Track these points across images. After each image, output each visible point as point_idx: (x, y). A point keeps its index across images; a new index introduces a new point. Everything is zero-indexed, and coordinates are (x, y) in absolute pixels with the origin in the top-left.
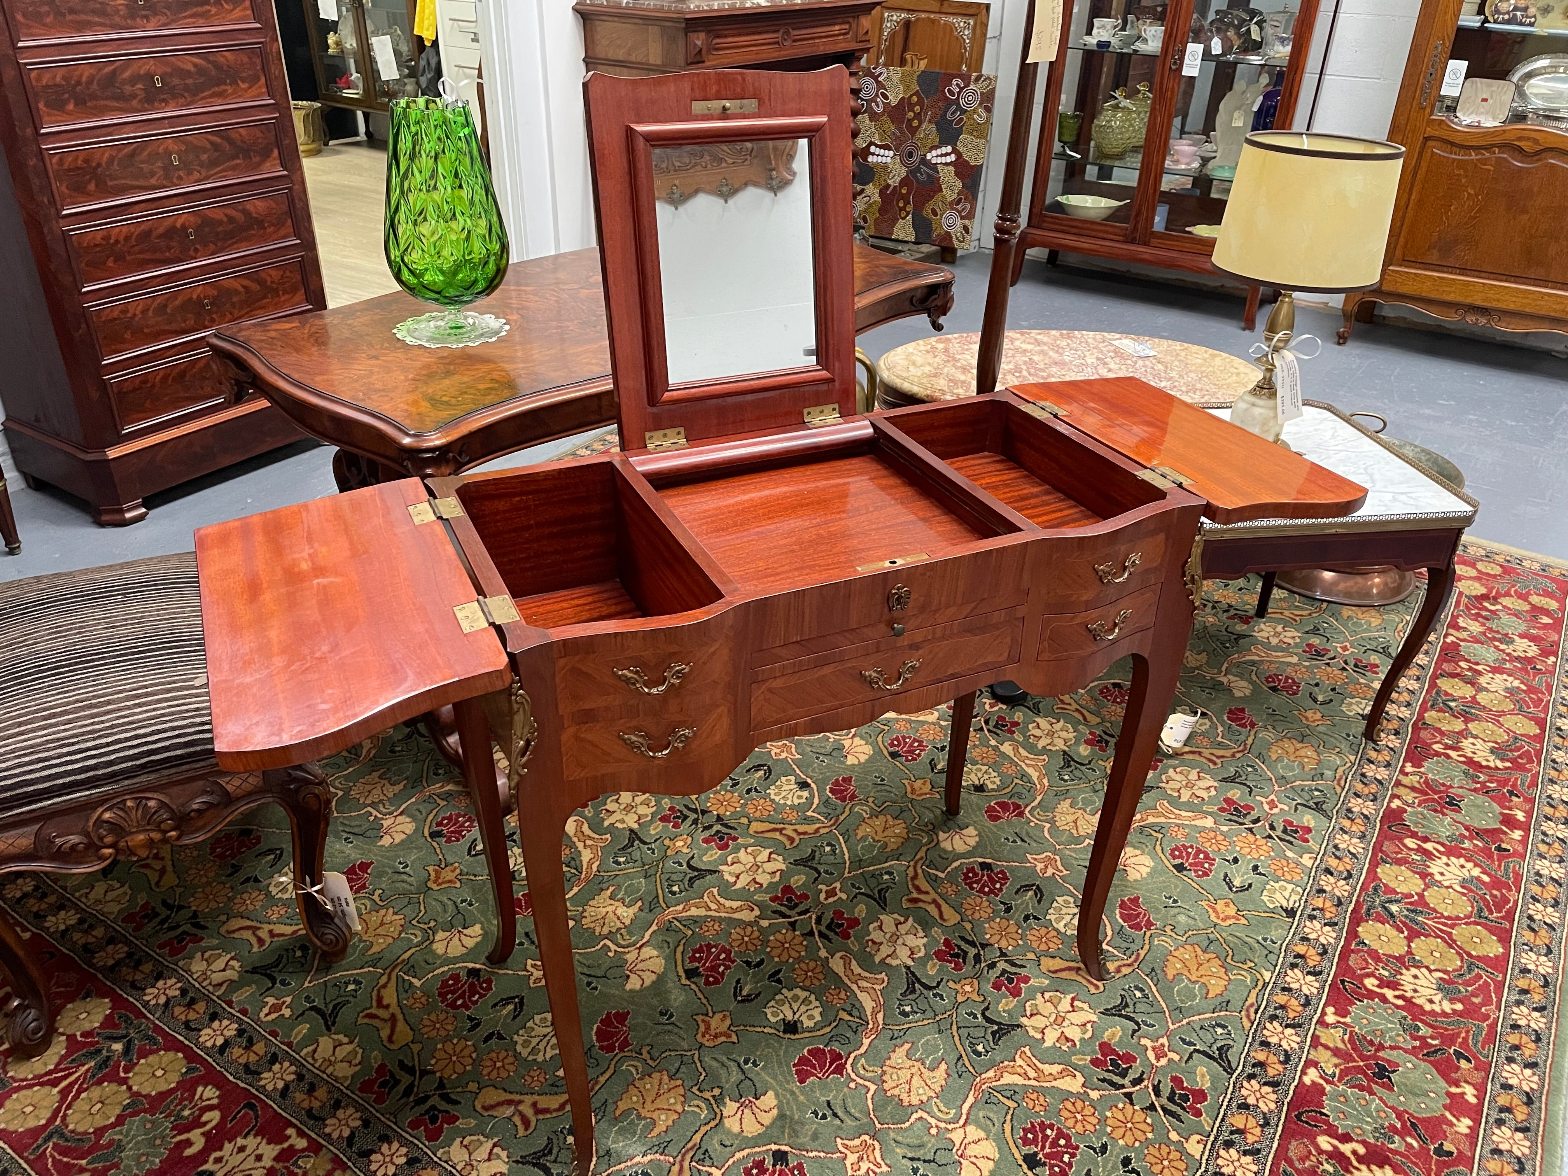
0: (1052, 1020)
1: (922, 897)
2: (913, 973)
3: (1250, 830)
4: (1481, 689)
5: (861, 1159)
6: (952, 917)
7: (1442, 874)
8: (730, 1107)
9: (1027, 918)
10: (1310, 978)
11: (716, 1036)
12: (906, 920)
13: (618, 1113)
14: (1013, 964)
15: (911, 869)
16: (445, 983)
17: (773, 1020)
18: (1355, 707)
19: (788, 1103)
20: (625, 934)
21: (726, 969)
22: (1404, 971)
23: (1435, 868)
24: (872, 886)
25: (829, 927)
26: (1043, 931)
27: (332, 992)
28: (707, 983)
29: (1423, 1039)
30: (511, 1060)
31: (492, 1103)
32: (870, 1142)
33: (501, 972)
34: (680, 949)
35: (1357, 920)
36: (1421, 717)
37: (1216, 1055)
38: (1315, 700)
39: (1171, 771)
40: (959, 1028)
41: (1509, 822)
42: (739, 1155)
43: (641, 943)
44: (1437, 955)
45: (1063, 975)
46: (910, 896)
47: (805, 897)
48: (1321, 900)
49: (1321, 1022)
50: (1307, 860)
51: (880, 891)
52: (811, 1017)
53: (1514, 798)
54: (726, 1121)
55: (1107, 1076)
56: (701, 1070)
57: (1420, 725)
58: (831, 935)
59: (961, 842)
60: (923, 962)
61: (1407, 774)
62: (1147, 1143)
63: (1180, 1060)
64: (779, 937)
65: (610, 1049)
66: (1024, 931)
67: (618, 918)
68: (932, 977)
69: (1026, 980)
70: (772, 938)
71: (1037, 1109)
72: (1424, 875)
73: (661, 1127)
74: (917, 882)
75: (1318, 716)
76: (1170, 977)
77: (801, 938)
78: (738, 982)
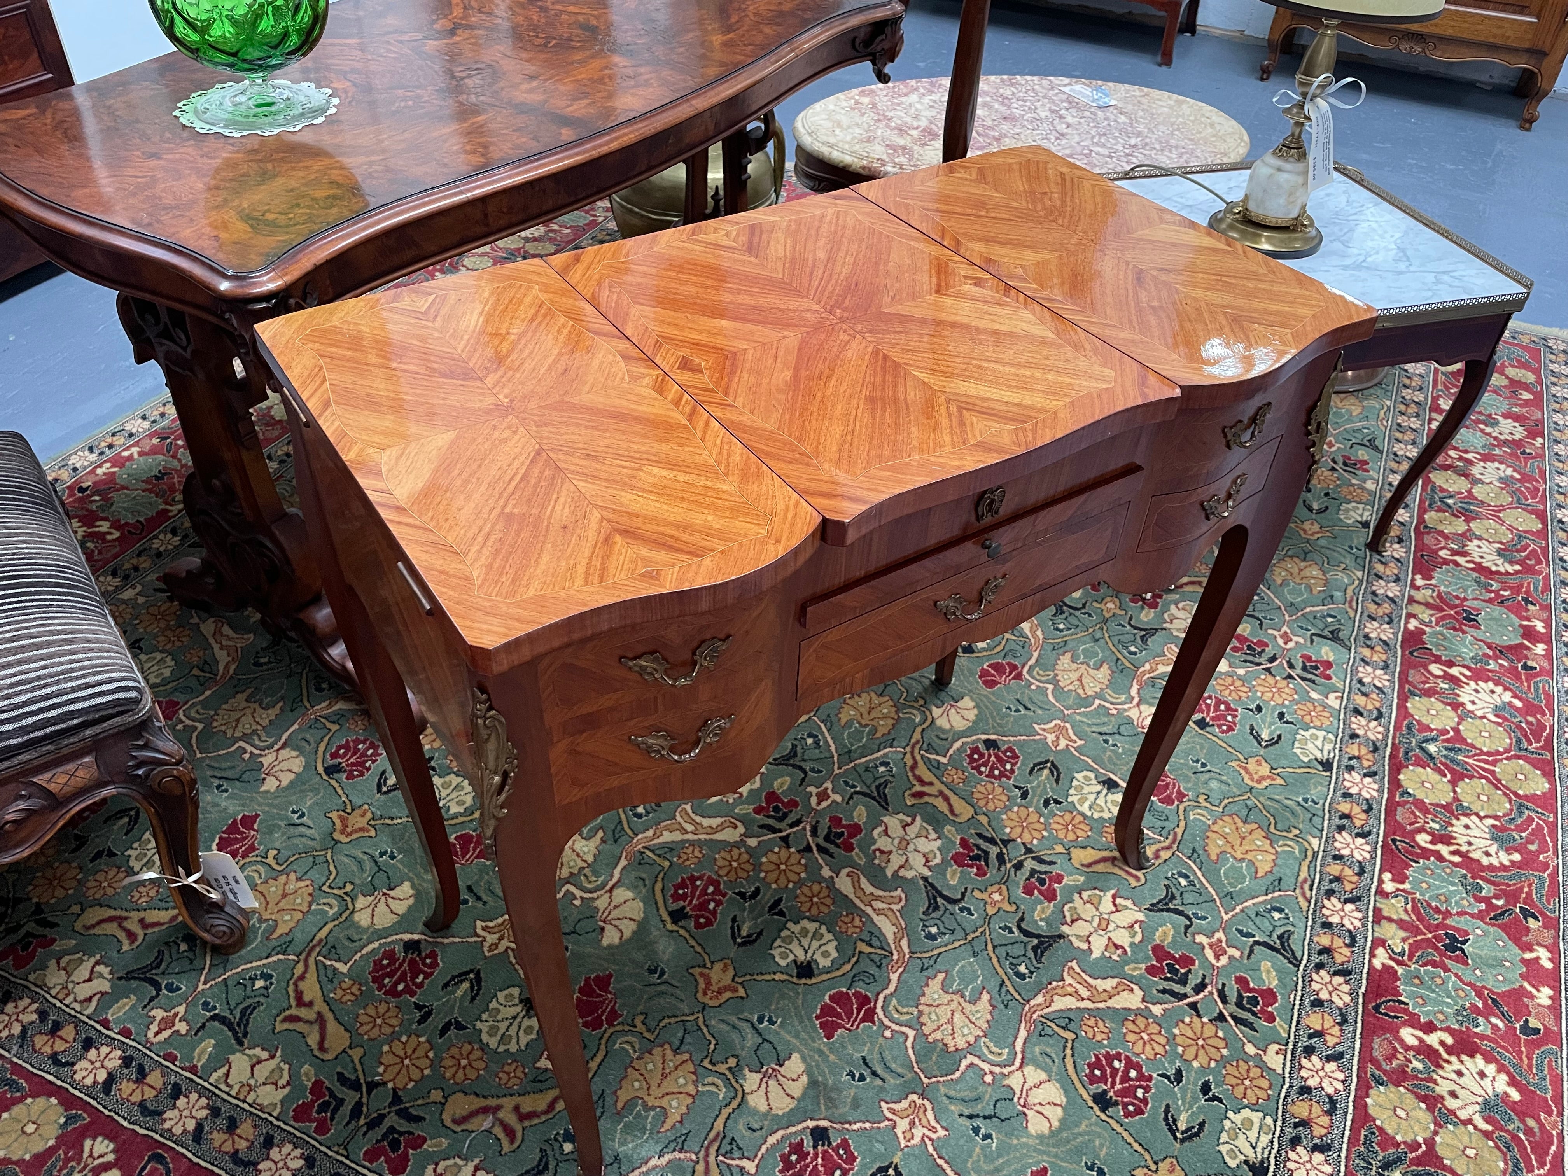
0: (1095, 924)
1: (926, 789)
2: (932, 885)
3: (1268, 670)
4: (1475, 481)
5: (912, 1124)
6: (964, 811)
7: (1473, 703)
8: (751, 1080)
9: (1047, 803)
10: (1360, 841)
11: (720, 992)
12: (914, 820)
13: (620, 1105)
14: (1042, 861)
15: (908, 756)
16: (378, 964)
17: (783, 963)
18: (1352, 513)
19: (818, 1066)
20: (589, 874)
21: (717, 905)
22: (1454, 822)
23: (1465, 695)
24: (868, 782)
25: (827, 839)
26: (1068, 817)
27: (236, 994)
28: (698, 926)
29: (1487, 900)
30: (478, 1054)
31: (465, 1113)
32: (919, 1102)
33: (446, 941)
34: (659, 886)
35: (1396, 767)
36: (1421, 521)
37: (1278, 946)
38: (1310, 509)
39: (1173, 607)
40: (995, 947)
41: (1529, 634)
42: (772, 1140)
43: (611, 884)
44: (1484, 798)
45: (1100, 868)
46: (914, 790)
47: (794, 804)
48: (1355, 746)
49: (1380, 892)
50: (1333, 701)
51: (878, 787)
52: (826, 954)
53: (1530, 607)
54: (749, 1098)
55: (1167, 985)
56: (709, 1037)
57: (1422, 530)
58: (831, 848)
59: (958, 717)
60: (940, 870)
61: (1418, 588)
62: (1223, 1061)
63: (1241, 956)
64: (774, 858)
65: (596, 1024)
66: (1046, 819)
67: (578, 855)
68: (953, 888)
69: (1059, 879)
70: (764, 860)
71: (1099, 1037)
72: (1456, 706)
73: (674, 1116)
74: (917, 772)
75: (1316, 527)
76: (1214, 857)
77: (798, 856)
78: (734, 920)
